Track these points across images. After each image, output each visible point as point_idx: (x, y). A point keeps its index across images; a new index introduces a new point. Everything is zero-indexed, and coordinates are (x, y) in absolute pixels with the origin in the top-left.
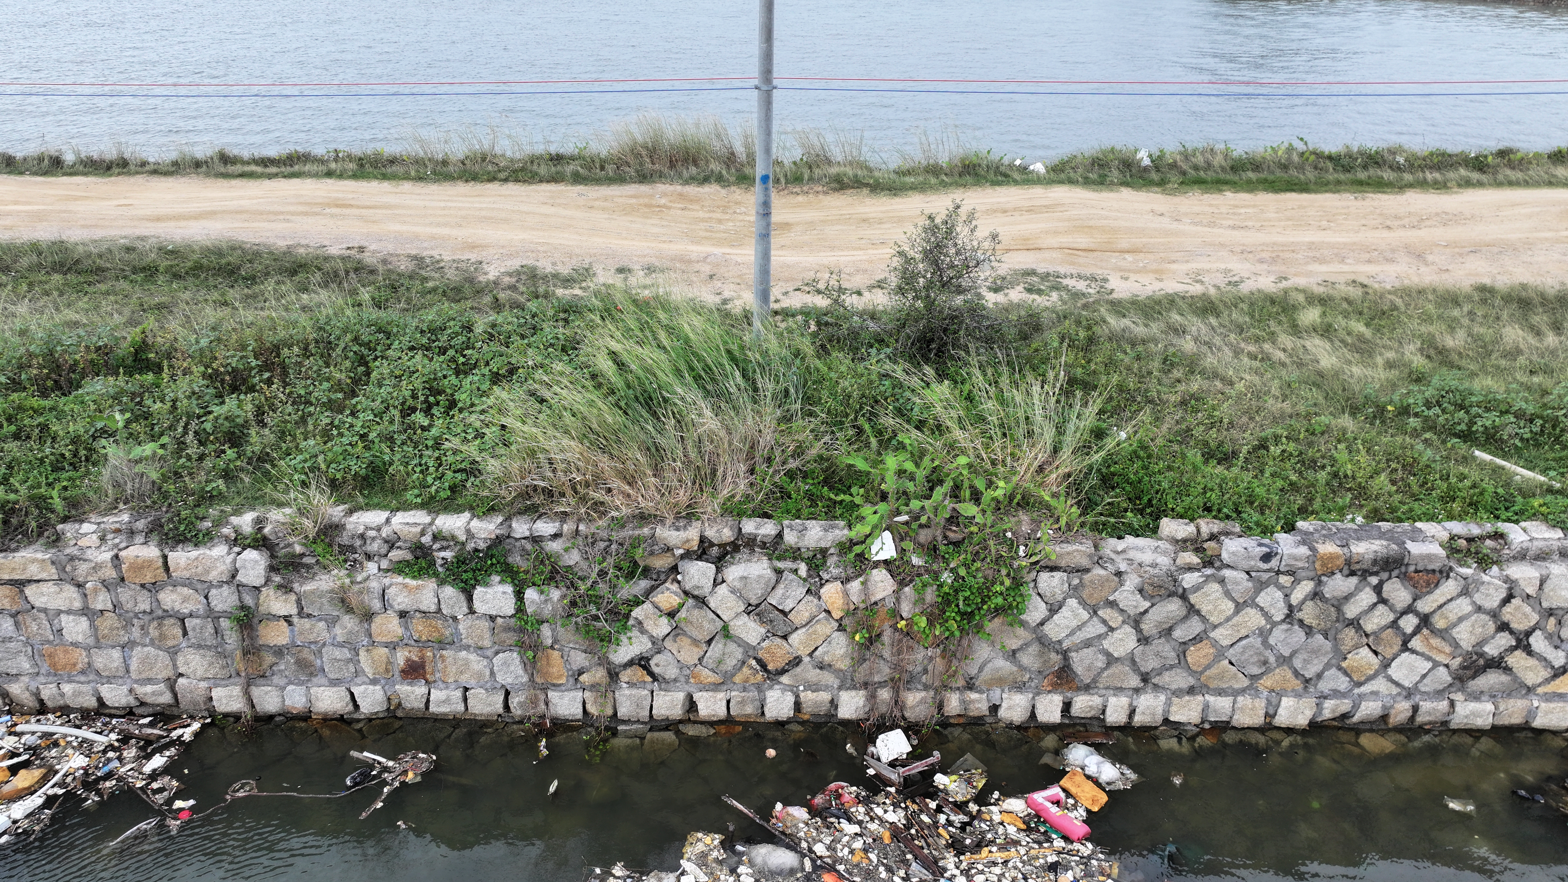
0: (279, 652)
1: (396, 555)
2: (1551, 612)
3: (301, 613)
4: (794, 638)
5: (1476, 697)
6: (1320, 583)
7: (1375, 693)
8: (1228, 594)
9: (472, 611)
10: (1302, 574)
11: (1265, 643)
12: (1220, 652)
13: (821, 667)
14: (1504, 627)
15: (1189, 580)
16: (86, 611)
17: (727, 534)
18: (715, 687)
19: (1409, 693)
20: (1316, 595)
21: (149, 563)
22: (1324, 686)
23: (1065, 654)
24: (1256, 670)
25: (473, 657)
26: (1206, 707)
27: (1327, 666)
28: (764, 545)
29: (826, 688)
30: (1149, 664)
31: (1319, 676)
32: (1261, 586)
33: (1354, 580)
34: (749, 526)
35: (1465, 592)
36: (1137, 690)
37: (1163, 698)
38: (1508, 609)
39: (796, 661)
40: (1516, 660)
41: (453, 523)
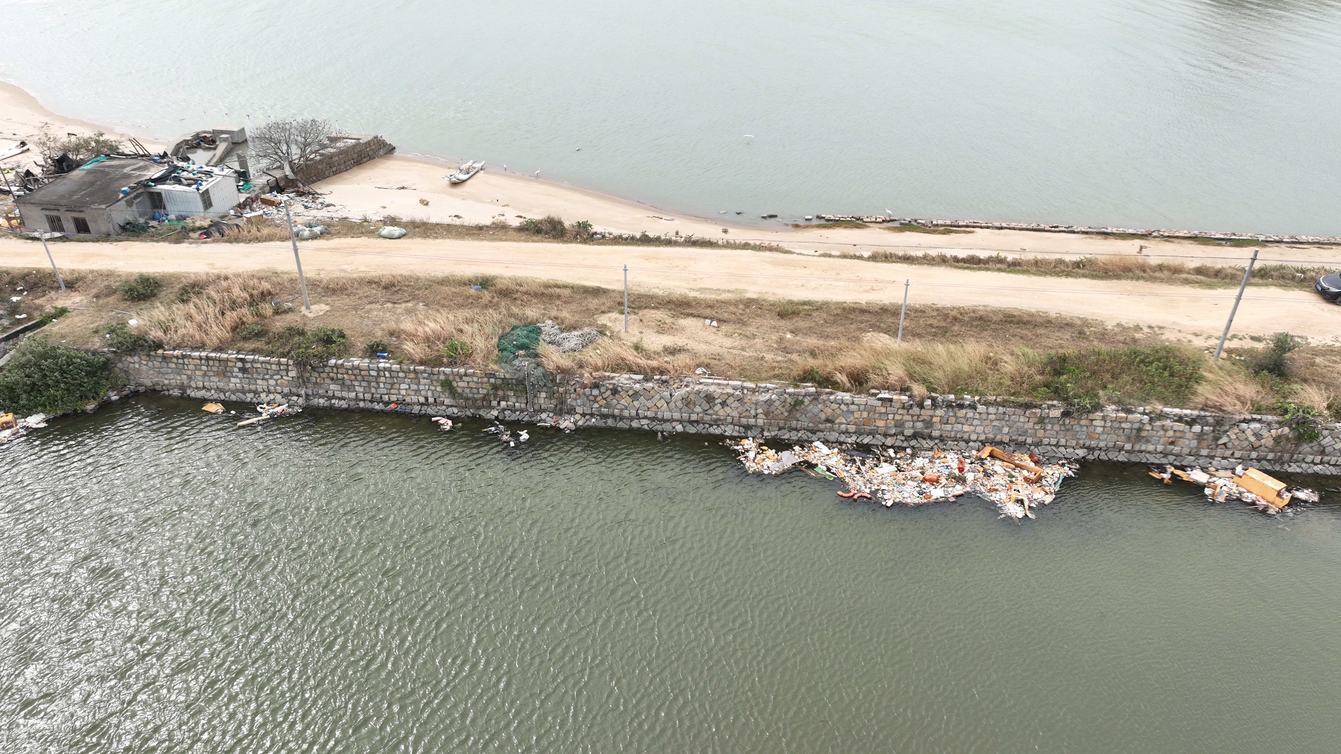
0: (1143, 437)
1: (1174, 418)
3: (1152, 429)
9: (1190, 431)
16: (1104, 427)
17: (1250, 418)
23: (1324, 448)
34: (1254, 416)
41: (1188, 412)
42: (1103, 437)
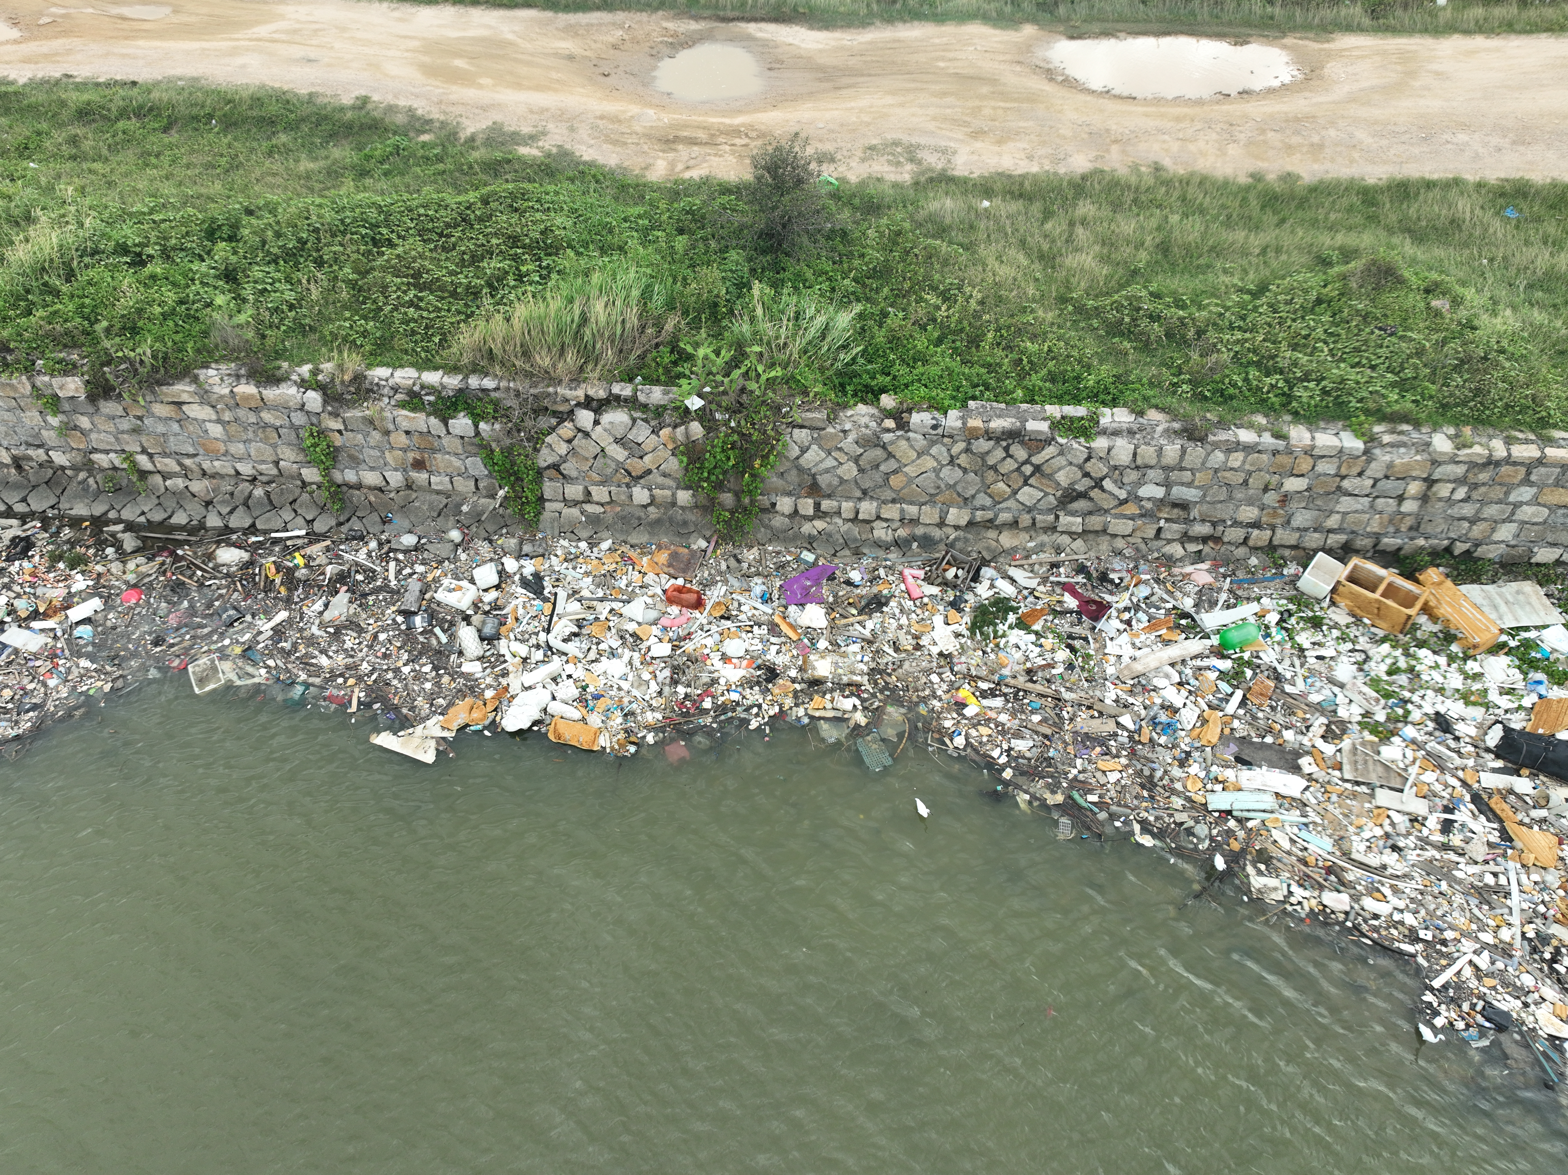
0: (337, 449)
1: (399, 396)
2: (1115, 468)
3: (346, 429)
4: (646, 458)
5: (1073, 514)
6: (969, 443)
7: (1008, 509)
8: (912, 446)
9: (449, 433)
10: (956, 438)
11: (937, 476)
12: (910, 480)
13: (665, 475)
14: (1087, 475)
15: (887, 437)
16: (219, 421)
17: (602, 394)
18: (603, 483)
19: (1029, 510)
20: (967, 450)
21: (252, 395)
22: (978, 502)
23: (814, 476)
24: (933, 491)
25: (453, 459)
26: (902, 511)
27: (978, 491)
28: (626, 400)
29: (669, 488)
30: (867, 484)
31: (973, 497)
32: (933, 443)
33: (992, 443)
35: (1061, 453)
36: (860, 499)
37: (875, 504)
38: (1088, 464)
39: (649, 472)
40: (1095, 494)
41: (432, 377)
42: (238, 448)
